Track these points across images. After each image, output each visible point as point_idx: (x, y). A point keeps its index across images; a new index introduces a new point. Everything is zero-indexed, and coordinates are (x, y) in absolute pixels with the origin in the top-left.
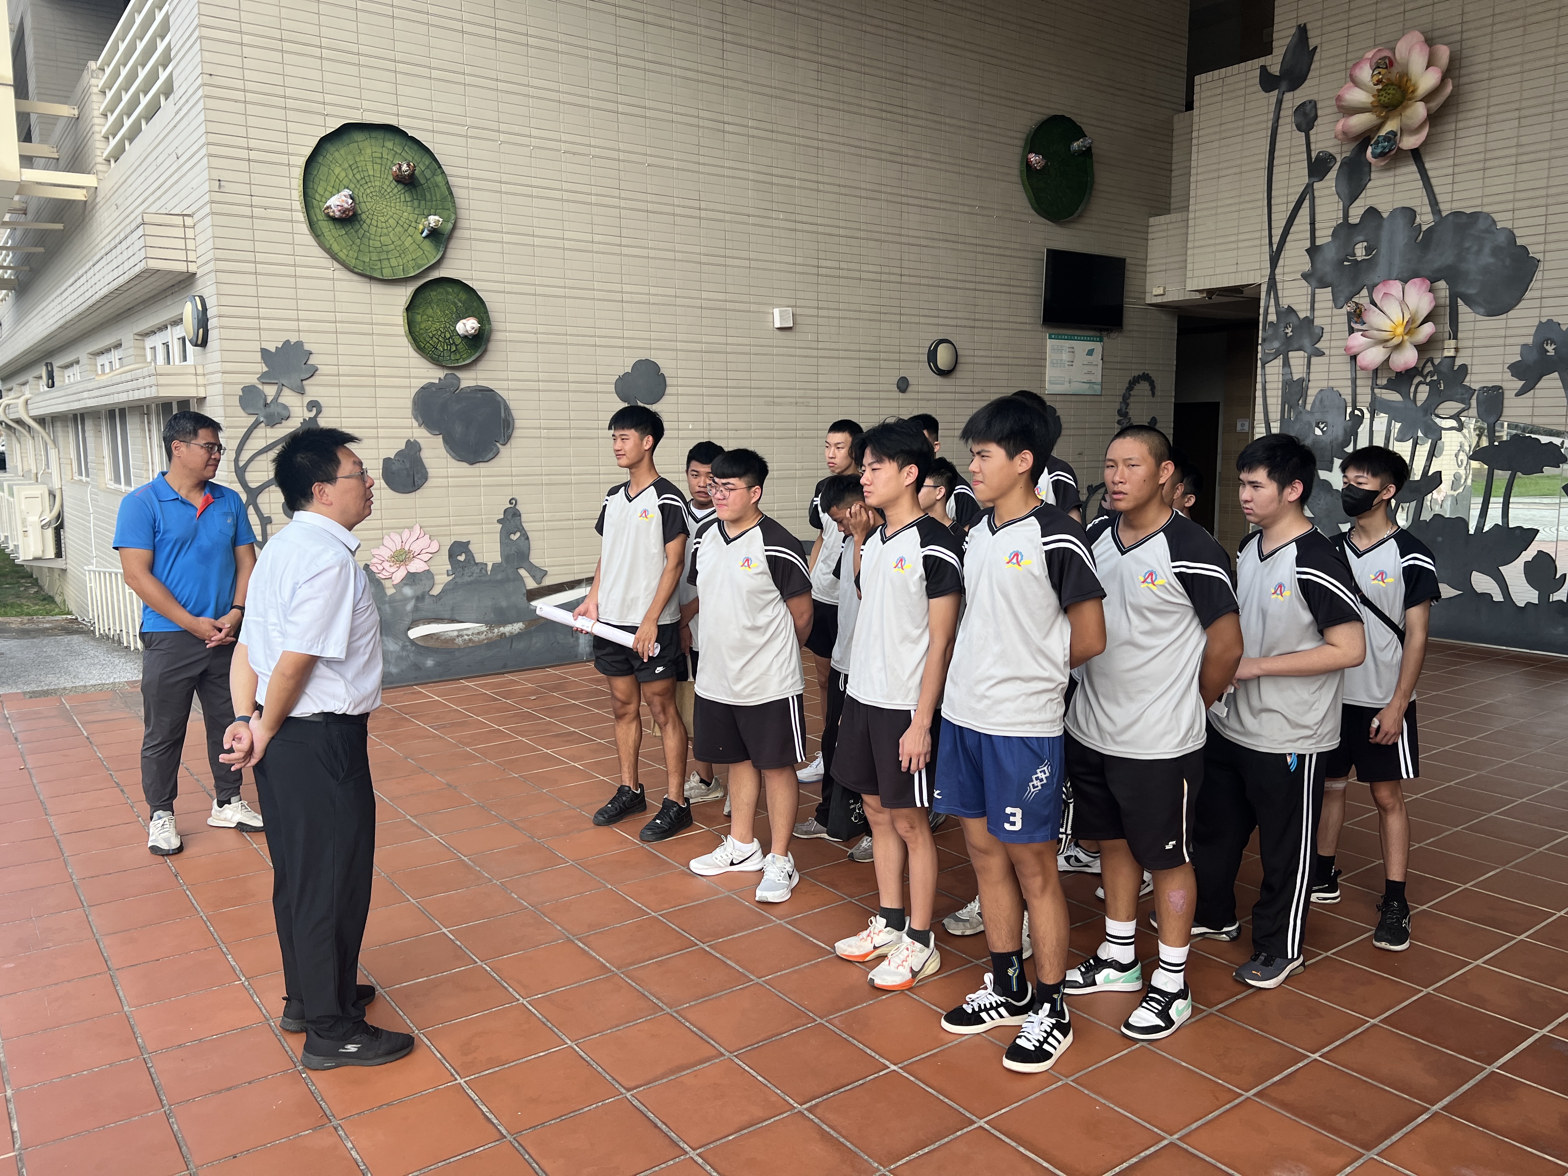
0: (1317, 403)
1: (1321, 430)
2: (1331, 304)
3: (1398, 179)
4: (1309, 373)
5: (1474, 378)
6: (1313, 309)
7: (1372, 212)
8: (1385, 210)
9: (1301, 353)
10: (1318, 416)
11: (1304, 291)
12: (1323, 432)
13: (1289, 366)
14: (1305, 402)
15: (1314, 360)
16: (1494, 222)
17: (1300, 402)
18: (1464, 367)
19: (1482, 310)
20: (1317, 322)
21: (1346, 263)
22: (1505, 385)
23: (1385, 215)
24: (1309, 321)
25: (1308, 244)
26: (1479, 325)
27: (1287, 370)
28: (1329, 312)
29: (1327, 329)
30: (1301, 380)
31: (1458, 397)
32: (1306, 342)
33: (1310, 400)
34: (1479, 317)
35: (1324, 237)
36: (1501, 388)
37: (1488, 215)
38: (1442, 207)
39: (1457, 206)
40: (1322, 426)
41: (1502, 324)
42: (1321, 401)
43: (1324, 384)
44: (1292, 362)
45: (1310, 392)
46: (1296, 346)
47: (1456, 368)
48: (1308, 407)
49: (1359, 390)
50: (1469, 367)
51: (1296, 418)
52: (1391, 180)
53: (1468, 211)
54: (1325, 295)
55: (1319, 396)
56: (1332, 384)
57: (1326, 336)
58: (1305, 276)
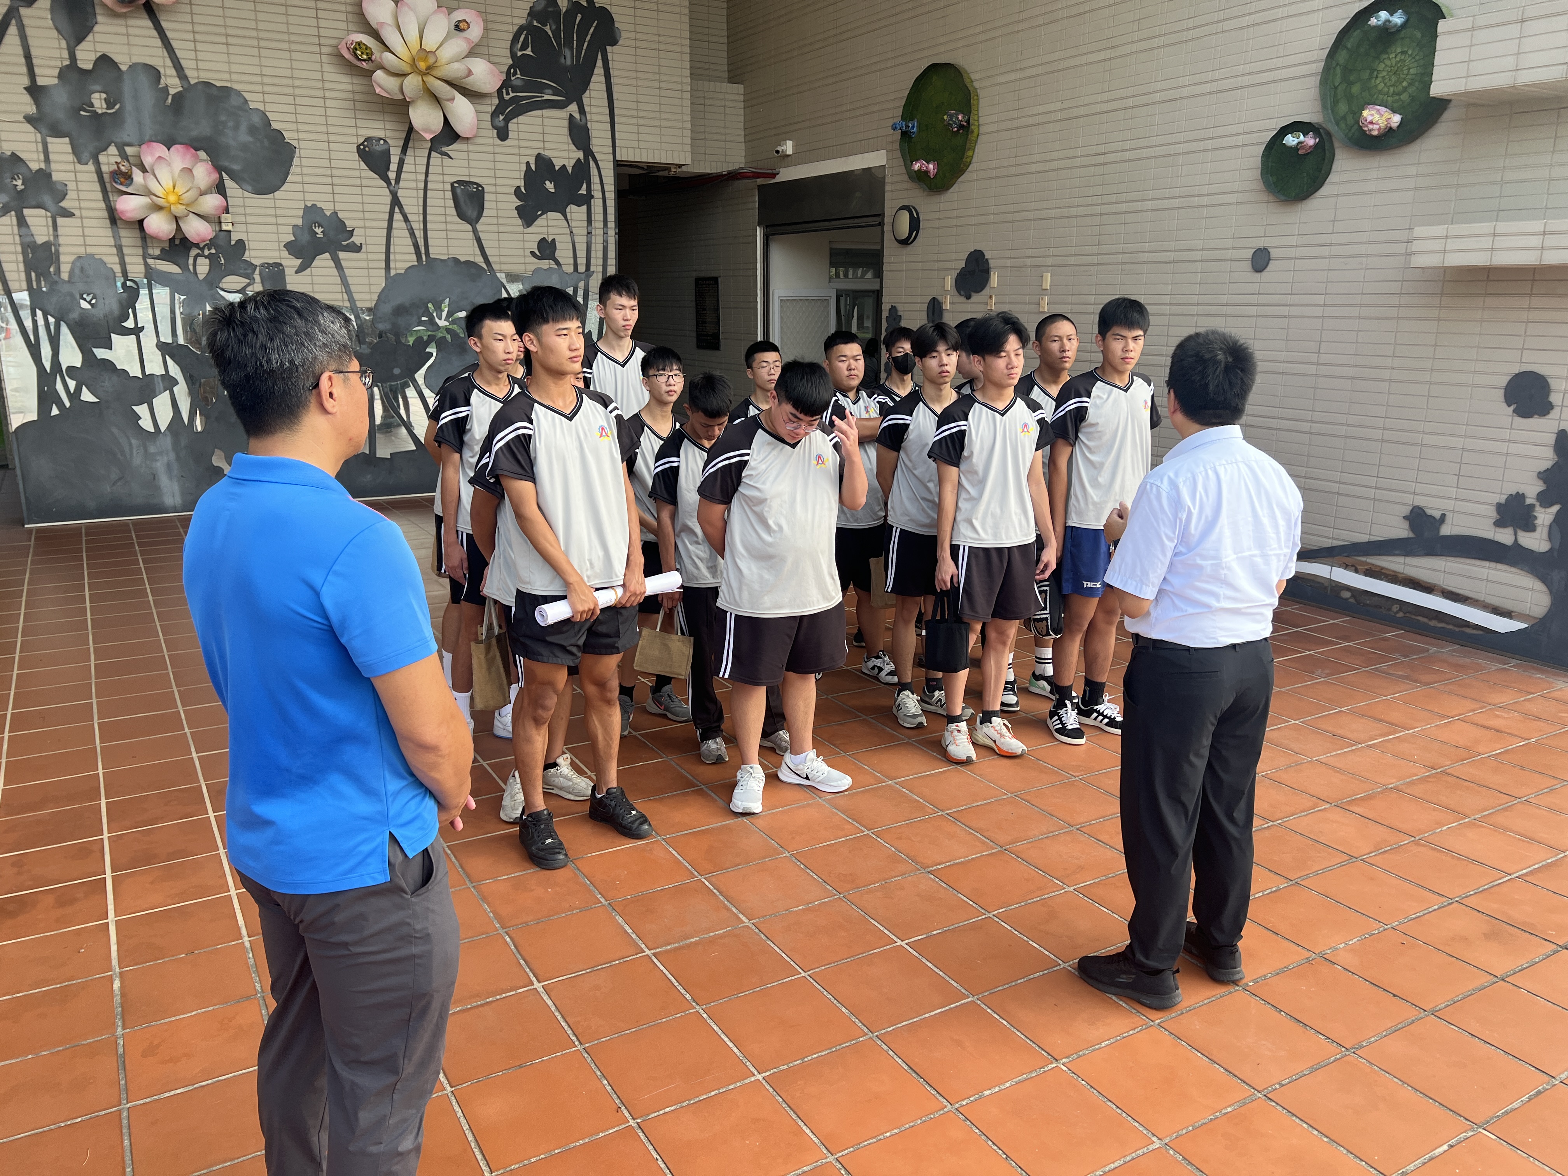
0: (77, 271)
1: (89, 302)
2: (71, 158)
3: (131, 31)
4: (56, 236)
5: (253, 253)
6: (47, 160)
7: (104, 61)
8: (123, 61)
9: (42, 212)
10: (81, 286)
11: (31, 137)
12: (92, 305)
13: (28, 226)
14: (58, 271)
15: (60, 221)
16: (246, 101)
17: (52, 269)
18: (241, 243)
19: (250, 188)
20: (55, 177)
21: (82, 113)
22: (284, 262)
23: (124, 68)
24: (44, 175)
25: (26, 81)
26: (248, 202)
27: (24, 230)
28: (71, 167)
29: (71, 186)
30: (47, 245)
31: (242, 271)
32: (47, 199)
33: (65, 269)
34: (246, 194)
35: (47, 77)
36: (281, 265)
37: (238, 93)
38: (188, 73)
39: (205, 76)
40: (88, 299)
41: (270, 203)
42: (82, 269)
43: (81, 250)
44: (29, 220)
45: (62, 258)
46: (33, 203)
47: (233, 243)
48: (65, 276)
49: (128, 259)
50: (246, 243)
51: (52, 290)
52: (123, 30)
53: (218, 84)
54: (60, 147)
55: (78, 264)
56: (90, 250)
57: (71, 195)
58: (29, 119)
